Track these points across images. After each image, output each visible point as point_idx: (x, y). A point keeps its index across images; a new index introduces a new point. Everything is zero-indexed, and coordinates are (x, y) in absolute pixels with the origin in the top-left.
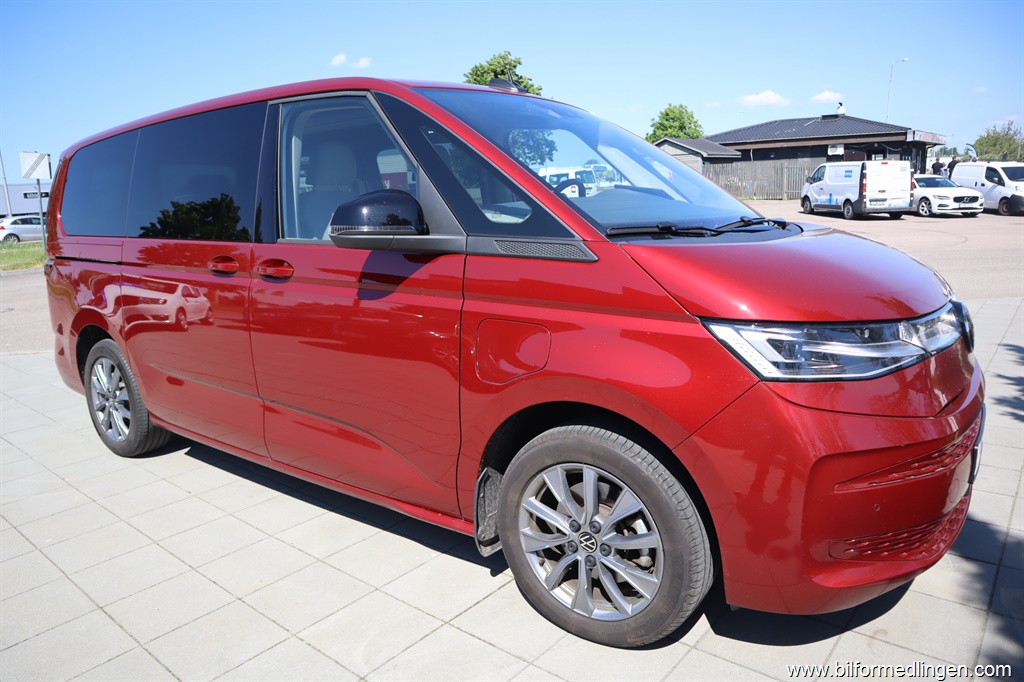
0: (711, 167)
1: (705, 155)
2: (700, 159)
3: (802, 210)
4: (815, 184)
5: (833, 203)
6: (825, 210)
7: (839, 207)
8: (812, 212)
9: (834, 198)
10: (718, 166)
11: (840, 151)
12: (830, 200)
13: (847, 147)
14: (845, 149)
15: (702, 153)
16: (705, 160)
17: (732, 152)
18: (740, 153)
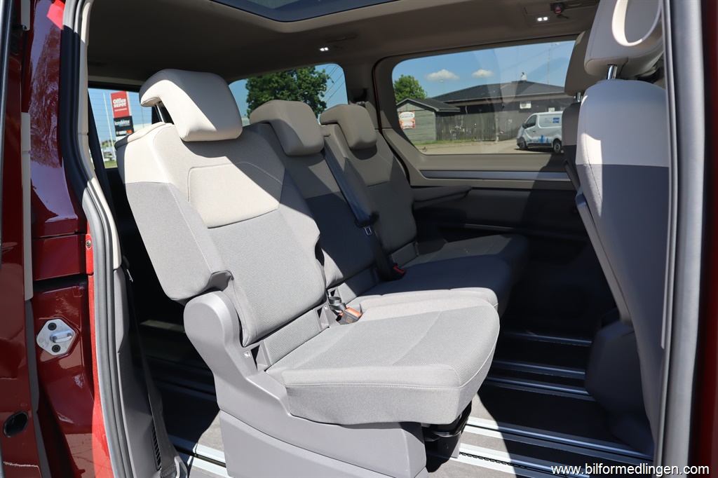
0: (442, 119)
1: (437, 110)
2: (433, 113)
3: (518, 148)
4: (528, 129)
5: (545, 142)
6: (537, 147)
7: (550, 145)
8: (526, 149)
9: (545, 138)
10: (447, 118)
11: (529, 106)
12: (542, 140)
13: (533, 103)
14: (532, 104)
15: (435, 109)
16: (437, 114)
17: (454, 108)
18: (459, 109)
